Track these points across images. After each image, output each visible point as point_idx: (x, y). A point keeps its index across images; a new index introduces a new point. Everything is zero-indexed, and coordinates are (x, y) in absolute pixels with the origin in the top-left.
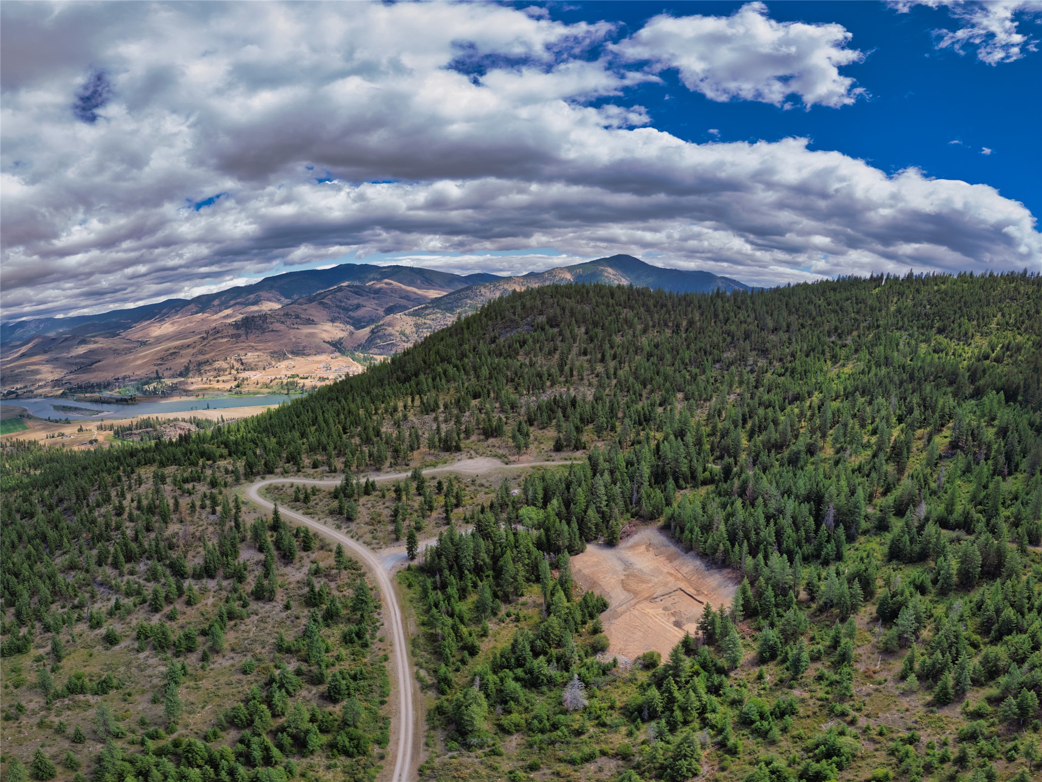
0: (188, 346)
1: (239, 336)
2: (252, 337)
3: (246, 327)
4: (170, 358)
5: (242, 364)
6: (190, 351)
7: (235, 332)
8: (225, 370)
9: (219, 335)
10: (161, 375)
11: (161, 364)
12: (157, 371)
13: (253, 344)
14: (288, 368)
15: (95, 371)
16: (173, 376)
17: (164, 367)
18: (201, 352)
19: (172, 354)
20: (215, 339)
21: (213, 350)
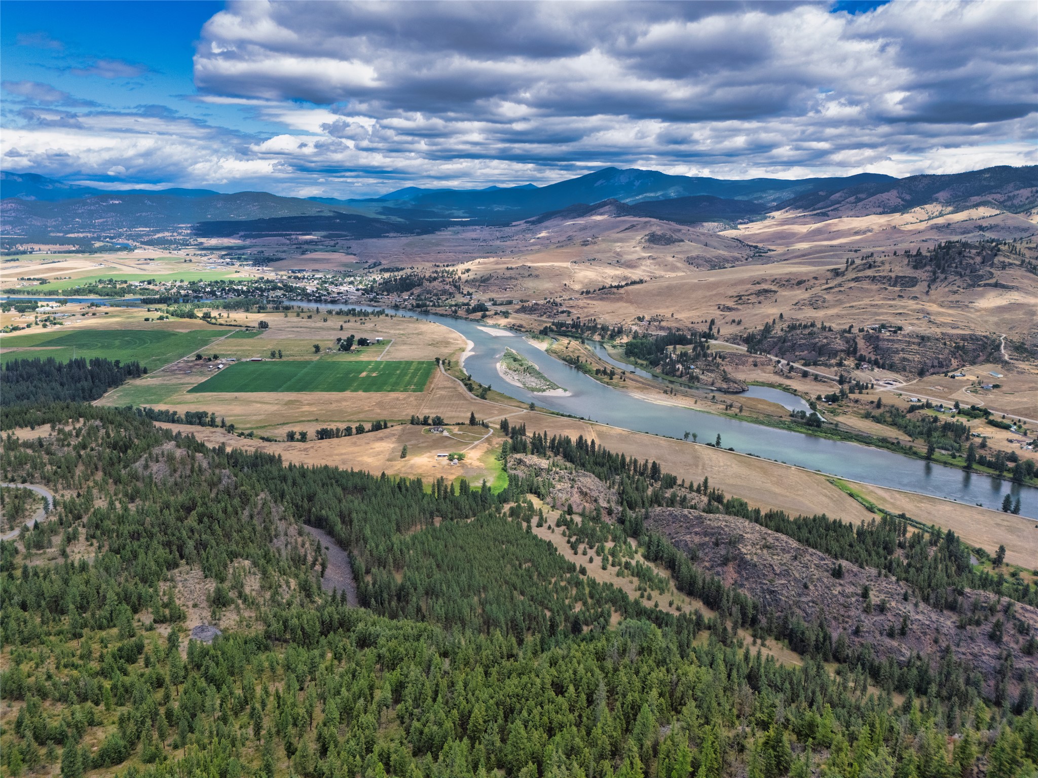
0: (800, 283)
1: (913, 282)
2: (940, 290)
3: (938, 266)
4: (753, 299)
5: (876, 349)
6: (800, 294)
7: (909, 272)
8: (834, 354)
9: (869, 273)
10: (715, 331)
11: (729, 309)
12: (713, 322)
13: (933, 308)
14: (978, 387)
15: (620, 299)
16: (734, 339)
17: (730, 316)
18: (814, 304)
19: (759, 293)
20: (856, 280)
21: (839, 302)
